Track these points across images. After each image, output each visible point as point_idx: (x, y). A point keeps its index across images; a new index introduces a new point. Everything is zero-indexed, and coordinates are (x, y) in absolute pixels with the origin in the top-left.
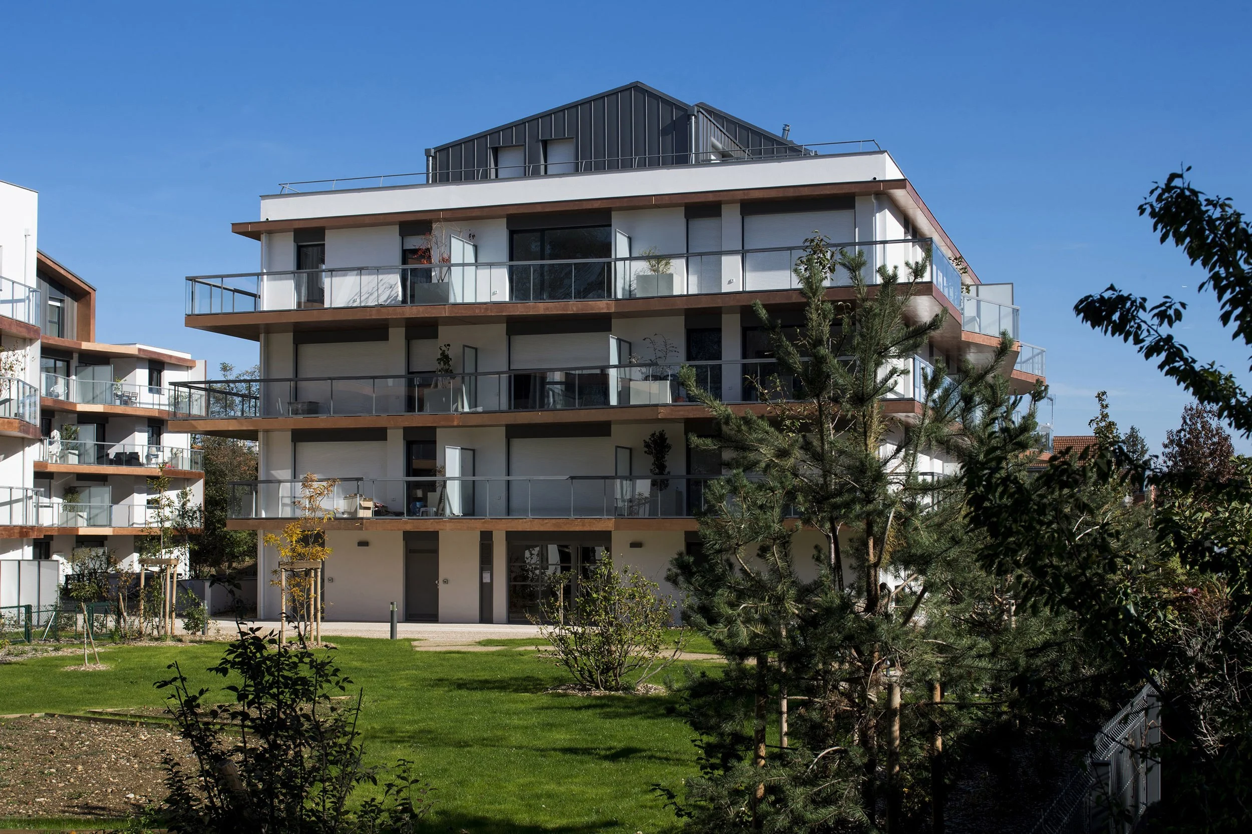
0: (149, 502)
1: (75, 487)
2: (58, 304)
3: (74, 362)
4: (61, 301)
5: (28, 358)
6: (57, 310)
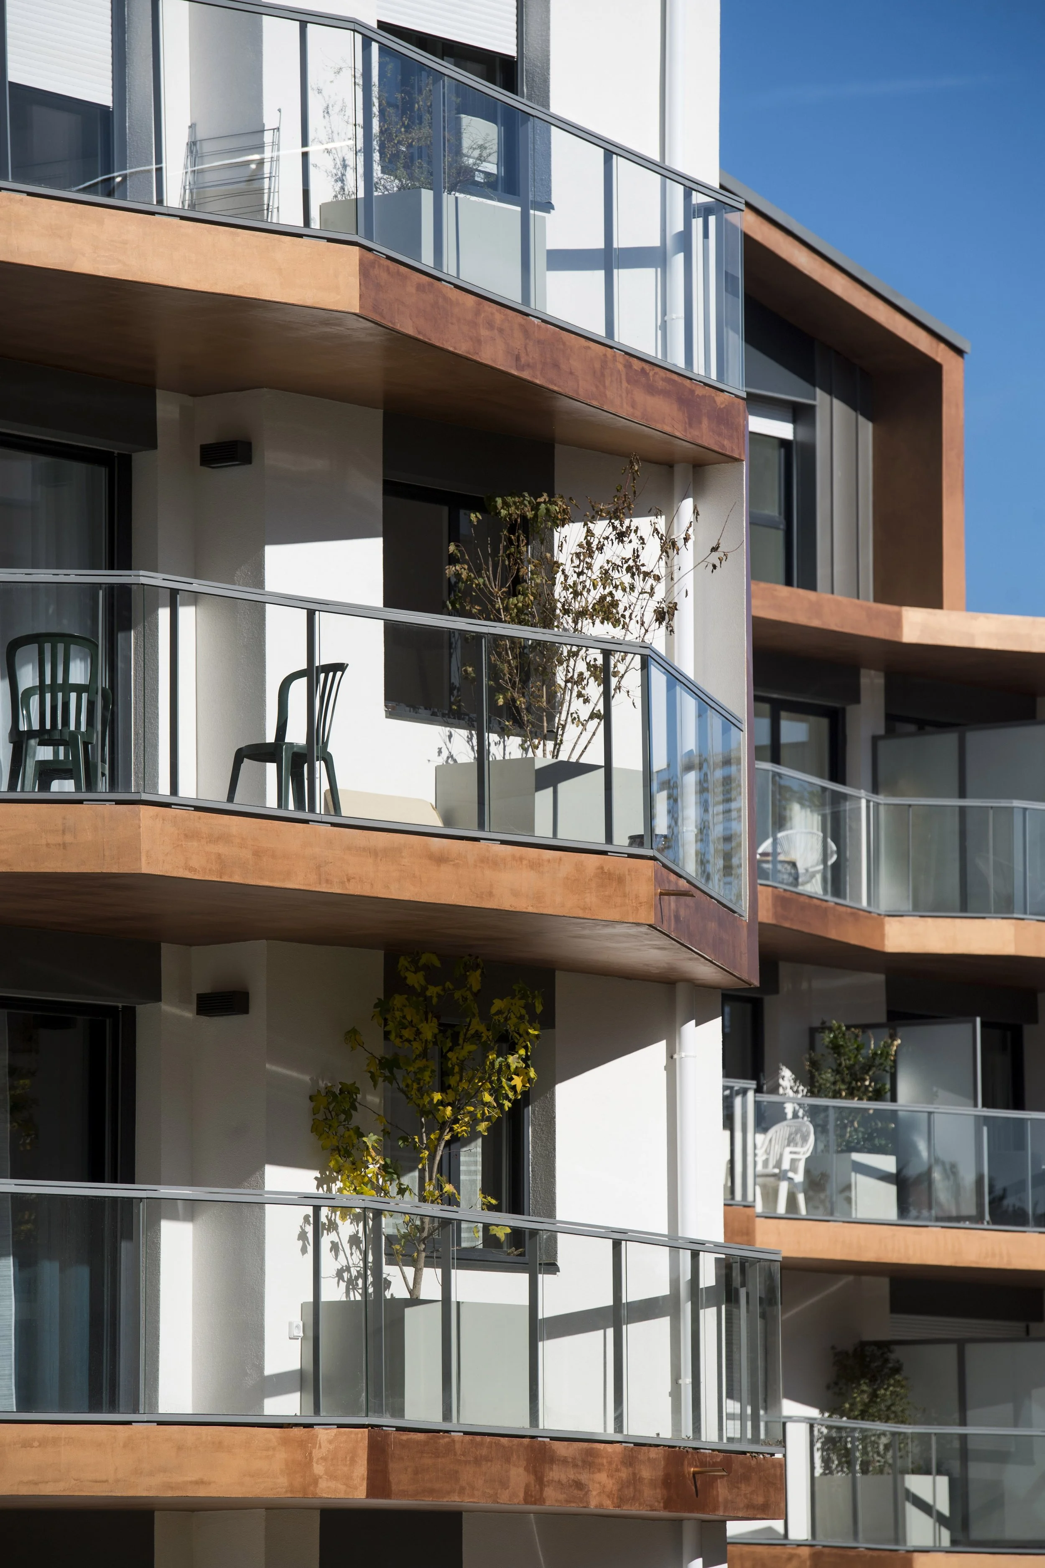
1: (885, 1346)
2: (784, 430)
3: (866, 718)
4: (799, 414)
5: (687, 557)
6: (776, 457)
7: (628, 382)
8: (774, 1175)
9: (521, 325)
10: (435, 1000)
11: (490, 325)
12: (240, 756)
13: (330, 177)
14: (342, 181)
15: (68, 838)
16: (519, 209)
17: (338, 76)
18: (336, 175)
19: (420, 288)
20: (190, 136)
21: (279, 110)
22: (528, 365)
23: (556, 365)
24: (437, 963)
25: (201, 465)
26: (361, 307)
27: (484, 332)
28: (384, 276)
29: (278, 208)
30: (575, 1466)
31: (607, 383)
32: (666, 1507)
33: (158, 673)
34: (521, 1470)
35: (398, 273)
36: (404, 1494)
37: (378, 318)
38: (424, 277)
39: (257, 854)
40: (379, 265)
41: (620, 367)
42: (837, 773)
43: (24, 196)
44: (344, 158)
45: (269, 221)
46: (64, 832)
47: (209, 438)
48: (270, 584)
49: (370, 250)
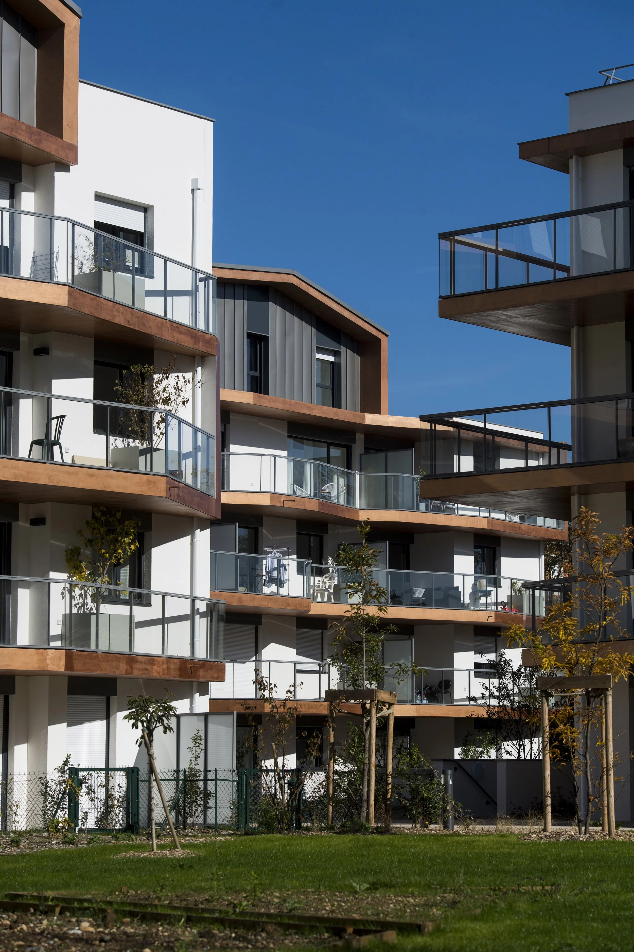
0: (477, 665)
2: (332, 359)
3: (358, 448)
4: (336, 354)
6: (329, 367)
7: (171, 330)
8: (323, 590)
9: (130, 312)
10: (104, 521)
11: (118, 311)
12: (32, 443)
13: (77, 267)
14: (81, 269)
16: (131, 276)
17: (79, 237)
18: (79, 267)
19: (91, 299)
20: (34, 255)
21: (59, 247)
22: (133, 324)
23: (144, 324)
24: (105, 510)
25: (34, 355)
26: (68, 304)
27: (116, 313)
28: (77, 296)
29: (57, 276)
30: (145, 663)
31: (163, 330)
32: (180, 677)
34: (124, 664)
35: (83, 294)
36: (79, 670)
37: (75, 308)
38: (93, 296)
40: (76, 292)
41: (168, 325)
42: (349, 466)
44: (82, 262)
45: (54, 280)
47: (37, 347)
48: (54, 393)
49: (72, 287)
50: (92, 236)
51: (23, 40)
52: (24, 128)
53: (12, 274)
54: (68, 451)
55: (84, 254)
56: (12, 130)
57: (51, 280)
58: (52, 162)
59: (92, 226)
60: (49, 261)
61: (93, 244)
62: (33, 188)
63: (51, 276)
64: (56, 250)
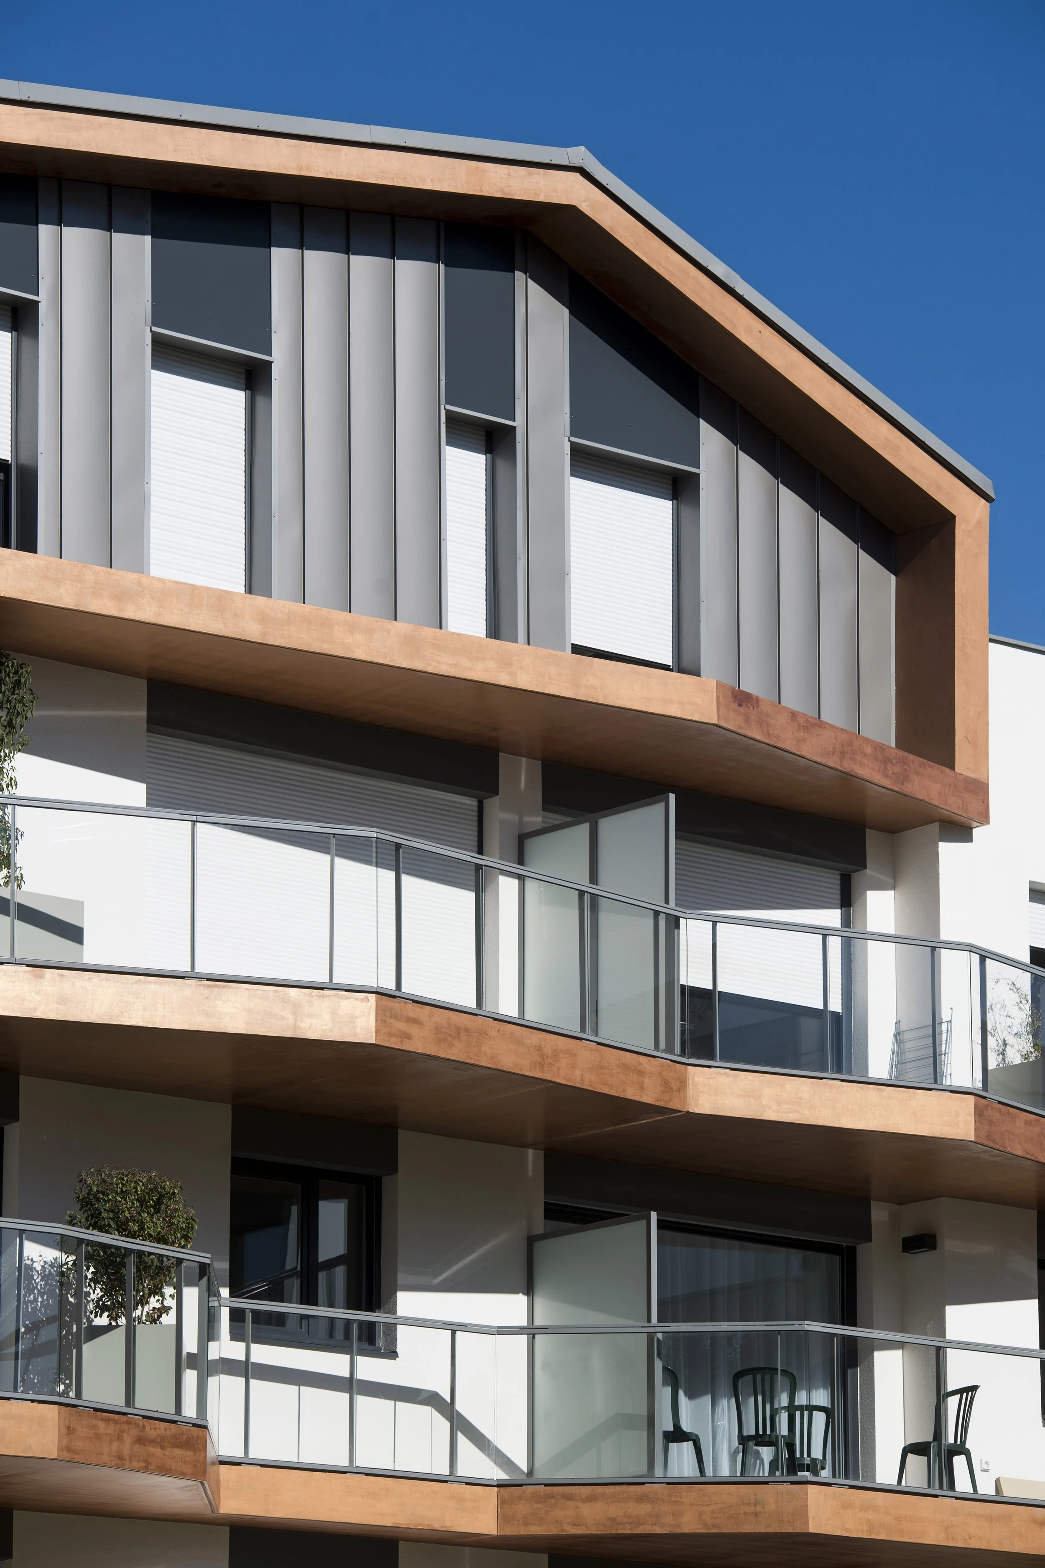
12: (906, 1451)
13: (993, 1053)
14: (1003, 1055)
15: (759, 1509)
17: (997, 984)
18: (998, 1051)
19: (1027, 1123)
20: (896, 1029)
21: (951, 1009)
25: (903, 1252)
26: (976, 1136)
28: (996, 1115)
29: (951, 1074)
33: (874, 1397)
35: (1008, 1113)
37: (991, 1144)
38: (1031, 1115)
39: (898, 1519)
40: (992, 1108)
43: (728, 1071)
44: (1004, 1039)
45: (944, 1084)
46: (755, 1505)
47: (908, 1233)
48: (951, 1335)
49: (984, 1098)
50: (1025, 981)
51: (826, 526)
52: (868, 750)
53: (850, 1072)
54: (985, 1467)
55: (1009, 1021)
56: (843, 754)
57: (936, 1082)
58: (935, 821)
59: (1026, 958)
60: (931, 1040)
61: (1029, 998)
62: (891, 881)
63: (936, 1074)
64: (945, 1015)
